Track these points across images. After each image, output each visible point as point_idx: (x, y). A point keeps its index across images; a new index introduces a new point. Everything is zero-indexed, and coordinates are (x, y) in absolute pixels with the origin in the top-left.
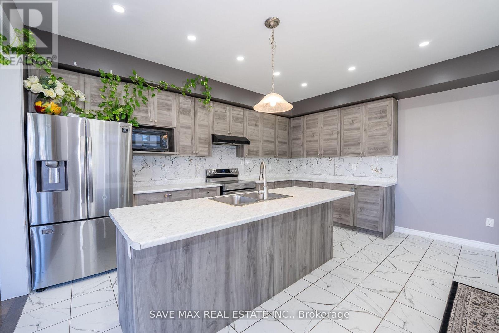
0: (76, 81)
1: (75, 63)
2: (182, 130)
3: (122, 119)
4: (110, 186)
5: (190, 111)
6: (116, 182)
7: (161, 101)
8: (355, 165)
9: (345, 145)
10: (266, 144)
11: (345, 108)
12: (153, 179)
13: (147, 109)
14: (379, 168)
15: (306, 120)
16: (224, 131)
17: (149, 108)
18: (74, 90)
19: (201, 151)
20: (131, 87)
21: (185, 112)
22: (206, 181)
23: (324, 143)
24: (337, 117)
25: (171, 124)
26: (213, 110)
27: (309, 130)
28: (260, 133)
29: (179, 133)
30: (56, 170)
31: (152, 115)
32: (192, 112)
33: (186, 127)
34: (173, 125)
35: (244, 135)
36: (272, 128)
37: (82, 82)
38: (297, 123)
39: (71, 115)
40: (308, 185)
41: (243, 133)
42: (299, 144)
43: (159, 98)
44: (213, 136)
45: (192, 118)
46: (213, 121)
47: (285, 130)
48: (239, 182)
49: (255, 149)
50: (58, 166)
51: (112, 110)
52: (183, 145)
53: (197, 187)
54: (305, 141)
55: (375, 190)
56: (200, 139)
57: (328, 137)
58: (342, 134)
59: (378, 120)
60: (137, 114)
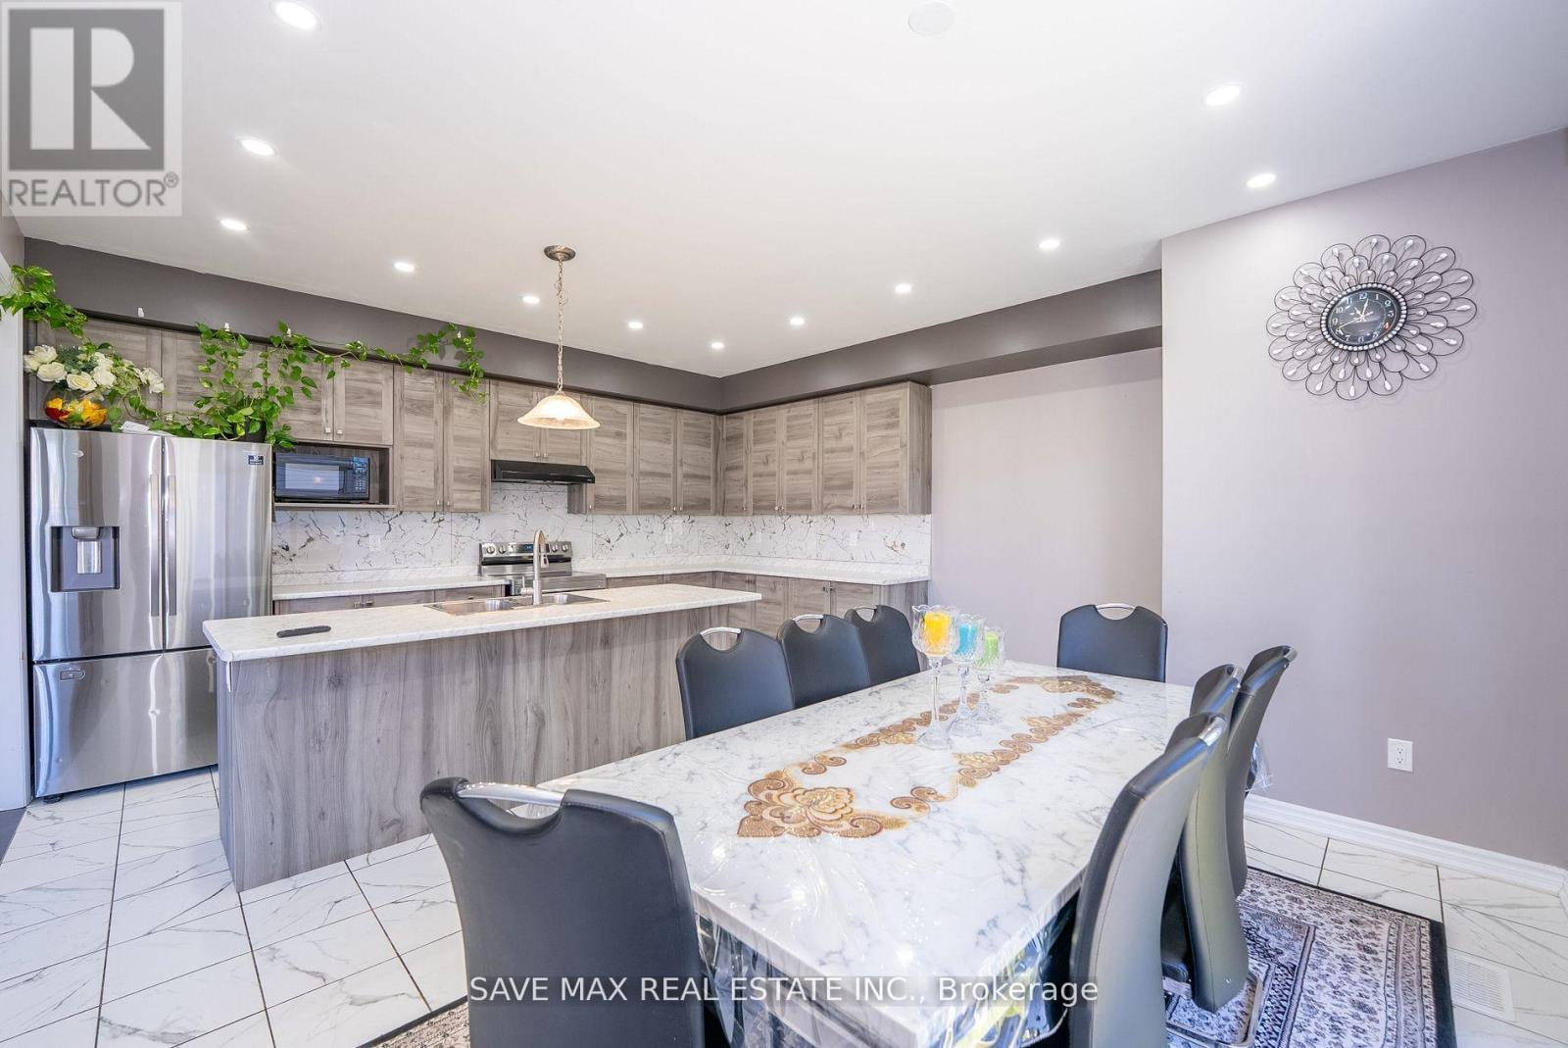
0: (143, 347)
1: (140, 310)
2: (409, 451)
3: (250, 432)
4: (227, 584)
5: (432, 406)
6: (245, 575)
7: (353, 384)
8: (856, 534)
9: (827, 488)
10: (649, 480)
11: (826, 398)
12: (336, 568)
13: (318, 403)
14: (898, 543)
15: (754, 423)
16: (526, 452)
17: (324, 402)
18: (137, 370)
19: (460, 500)
20: (276, 356)
21: (419, 408)
22: (480, 572)
23: (788, 480)
24: (811, 419)
25: (380, 438)
26: (493, 402)
27: (759, 447)
28: (629, 453)
29: (402, 458)
30: (95, 545)
31: (330, 417)
32: (438, 408)
33: (421, 445)
34: (387, 440)
35: (584, 460)
36: (668, 441)
37: (156, 350)
38: (734, 428)
39: (130, 426)
40: (749, 582)
41: (579, 456)
42: (739, 481)
43: (347, 377)
44: (494, 462)
45: (436, 422)
46: (496, 428)
47: (708, 445)
48: (574, 575)
49: (615, 493)
50: (99, 537)
51: (230, 412)
52: (413, 487)
53: (439, 587)
54: (750, 474)
55: (866, 593)
56: (458, 471)
57: (795, 466)
58: (820, 460)
59: (885, 433)
60: (290, 418)
